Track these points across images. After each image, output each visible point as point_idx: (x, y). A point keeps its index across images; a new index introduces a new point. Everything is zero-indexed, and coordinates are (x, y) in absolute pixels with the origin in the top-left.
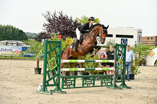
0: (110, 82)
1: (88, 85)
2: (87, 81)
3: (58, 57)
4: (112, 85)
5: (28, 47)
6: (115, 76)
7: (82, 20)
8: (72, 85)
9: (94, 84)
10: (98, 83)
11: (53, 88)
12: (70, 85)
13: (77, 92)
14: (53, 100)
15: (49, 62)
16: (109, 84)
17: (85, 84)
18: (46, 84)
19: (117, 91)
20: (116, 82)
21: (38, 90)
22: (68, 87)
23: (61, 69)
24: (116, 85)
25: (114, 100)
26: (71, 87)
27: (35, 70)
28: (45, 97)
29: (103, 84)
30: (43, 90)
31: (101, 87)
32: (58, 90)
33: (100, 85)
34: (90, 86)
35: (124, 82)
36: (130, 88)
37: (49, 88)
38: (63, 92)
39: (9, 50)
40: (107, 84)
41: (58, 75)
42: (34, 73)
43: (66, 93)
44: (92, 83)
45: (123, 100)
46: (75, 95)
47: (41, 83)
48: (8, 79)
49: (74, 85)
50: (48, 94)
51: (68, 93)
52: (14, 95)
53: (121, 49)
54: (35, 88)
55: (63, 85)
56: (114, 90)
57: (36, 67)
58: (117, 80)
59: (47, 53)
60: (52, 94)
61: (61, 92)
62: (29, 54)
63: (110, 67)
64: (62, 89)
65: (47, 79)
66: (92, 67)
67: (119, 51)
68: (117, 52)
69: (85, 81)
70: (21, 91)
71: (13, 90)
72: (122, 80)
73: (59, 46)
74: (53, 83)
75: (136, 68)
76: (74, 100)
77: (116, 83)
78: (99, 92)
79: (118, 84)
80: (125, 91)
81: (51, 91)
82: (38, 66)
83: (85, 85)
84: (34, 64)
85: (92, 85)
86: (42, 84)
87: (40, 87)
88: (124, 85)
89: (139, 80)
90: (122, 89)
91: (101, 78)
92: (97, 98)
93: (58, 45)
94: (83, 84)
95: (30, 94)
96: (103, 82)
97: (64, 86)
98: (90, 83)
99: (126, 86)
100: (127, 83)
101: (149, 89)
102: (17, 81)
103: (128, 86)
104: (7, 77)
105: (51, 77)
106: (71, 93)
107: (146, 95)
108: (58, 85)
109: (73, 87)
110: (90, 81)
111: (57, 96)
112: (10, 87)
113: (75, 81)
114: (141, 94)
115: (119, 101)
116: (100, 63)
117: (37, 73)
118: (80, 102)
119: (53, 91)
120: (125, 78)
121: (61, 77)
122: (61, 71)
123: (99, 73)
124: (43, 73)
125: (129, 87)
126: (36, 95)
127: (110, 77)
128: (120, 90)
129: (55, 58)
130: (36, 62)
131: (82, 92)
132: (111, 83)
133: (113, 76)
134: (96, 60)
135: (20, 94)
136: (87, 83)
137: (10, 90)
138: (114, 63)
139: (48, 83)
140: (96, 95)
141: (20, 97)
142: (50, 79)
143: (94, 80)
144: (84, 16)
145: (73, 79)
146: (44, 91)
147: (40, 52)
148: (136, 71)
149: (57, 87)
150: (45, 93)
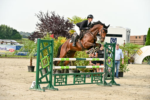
0: (100, 79)
1: (79, 82)
2: (78, 78)
3: (50, 56)
4: (101, 82)
5: (22, 46)
6: (104, 74)
7: (74, 20)
8: (63, 82)
9: (84, 81)
10: (88, 80)
11: (46, 85)
12: (61, 82)
13: (69, 89)
14: (46, 97)
15: (41, 60)
16: (99, 81)
17: (76, 81)
18: (39, 81)
19: (107, 88)
20: (105, 79)
21: (31, 87)
22: (60, 84)
23: (53, 67)
24: (106, 82)
25: (104, 97)
26: (63, 84)
27: (28, 68)
28: (38, 94)
29: (93, 81)
31: (91, 84)
32: (51, 87)
33: (90, 82)
34: (81, 83)
35: (113, 79)
36: (119, 85)
37: (42, 86)
38: (56, 89)
39: (3, 49)
40: (97, 81)
41: (50, 73)
42: (28, 70)
43: (58, 90)
44: (83, 80)
45: (112, 97)
46: (67, 92)
47: (34, 80)
48: (2, 77)
49: (66, 82)
50: (41, 91)
51: (60, 90)
52: (8, 92)
53: (110, 48)
54: (28, 85)
55: (55, 82)
56: (104, 87)
57: (29, 65)
58: (107, 78)
59: (40, 51)
60: (44, 91)
61: (53, 89)
62: (22, 53)
63: (100, 65)
64: (54, 87)
65: (40, 76)
66: (83, 65)
67: (109, 49)
68: (107, 51)
69: (76, 78)
70: (15, 88)
71: (7, 87)
72: (111, 77)
73: (51, 45)
74: (46, 81)
75: (125, 66)
76: (65, 97)
77: (106, 81)
78: (89, 89)
79: (108, 81)
80: (114, 88)
81: (44, 88)
82: (31, 64)
83: (77, 83)
84: (27, 62)
85: (82, 82)
86: (35, 82)
87: (33, 85)
88: (113, 82)
89: (127, 77)
90: (111, 86)
91: (92, 75)
92: (88, 95)
93: (51, 43)
94: (75, 81)
95: (24, 91)
96: (93, 79)
98: (81, 80)
99: (115, 83)
100: (116, 80)
101: (137, 86)
102: (11, 78)
103: (117, 83)
104: (1, 74)
105: (43, 75)
106: (63, 90)
107: (134, 92)
108: (50, 82)
109: (64, 84)
110: (81, 78)
111: (49, 93)
112: (4, 84)
113: (66, 78)
114: (130, 91)
115: (109, 97)
116: (90, 62)
117: (30, 71)
118: (71, 99)
119: (46, 89)
120: (114, 76)
121: (53, 75)
122: (53, 68)
123: (89, 71)
124: (36, 71)
126: (30, 92)
127: (100, 75)
128: (110, 87)
129: (48, 56)
130: (29, 60)
131: (74, 89)
133: (103, 73)
134: (86, 58)
135: (14, 91)
136: (78, 80)
137: (5, 87)
138: (104, 61)
139: (41, 81)
140: (87, 92)
141: (14, 94)
142: (43, 77)
143: (85, 78)
144: (75, 16)
145: (65, 77)
146: (37, 88)
147: (34, 50)
148: (125, 69)
149: (50, 85)
150: (37, 90)
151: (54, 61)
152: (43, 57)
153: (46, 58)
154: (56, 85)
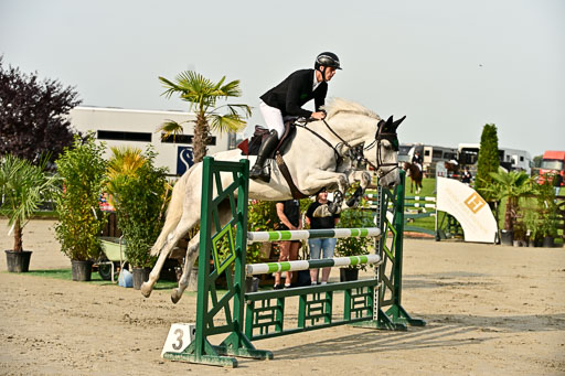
0: (367, 305)
1: (315, 320)
4: (371, 317)
6: (379, 284)
8: (272, 323)
9: (329, 316)
12: (267, 325)
15: (214, 241)
17: (307, 318)
18: (208, 326)
20: (381, 304)
21: (169, 350)
22: (264, 332)
23: (247, 266)
24: (382, 315)
27: (8, 259)
29: (352, 314)
30: (198, 350)
32: (241, 345)
34: (318, 324)
35: (397, 303)
36: (419, 323)
38: (262, 353)
40: (359, 312)
41: (239, 290)
42: (6, 268)
43: (271, 356)
44: (325, 311)
49: (280, 323)
55: (251, 327)
57: (12, 246)
60: (235, 364)
61: (254, 352)
64: (252, 342)
65: (210, 307)
74: (226, 324)
82: (19, 244)
83: (308, 323)
88: (398, 313)
94: (304, 318)
96: (351, 307)
97: (254, 330)
98: (320, 312)
99: (407, 315)
103: (413, 317)
105: (219, 299)
108: (237, 327)
113: (281, 308)
120: (400, 290)
121: (248, 297)
122: (246, 273)
125: (420, 321)
132: (370, 309)
133: (376, 283)
136: (311, 314)
139: (211, 324)
142: (216, 308)
143: (330, 303)
145: (275, 304)
149: (237, 337)
150: (204, 361)
151: (251, 242)
152: (219, 231)
153: (228, 232)
154: (254, 335)
